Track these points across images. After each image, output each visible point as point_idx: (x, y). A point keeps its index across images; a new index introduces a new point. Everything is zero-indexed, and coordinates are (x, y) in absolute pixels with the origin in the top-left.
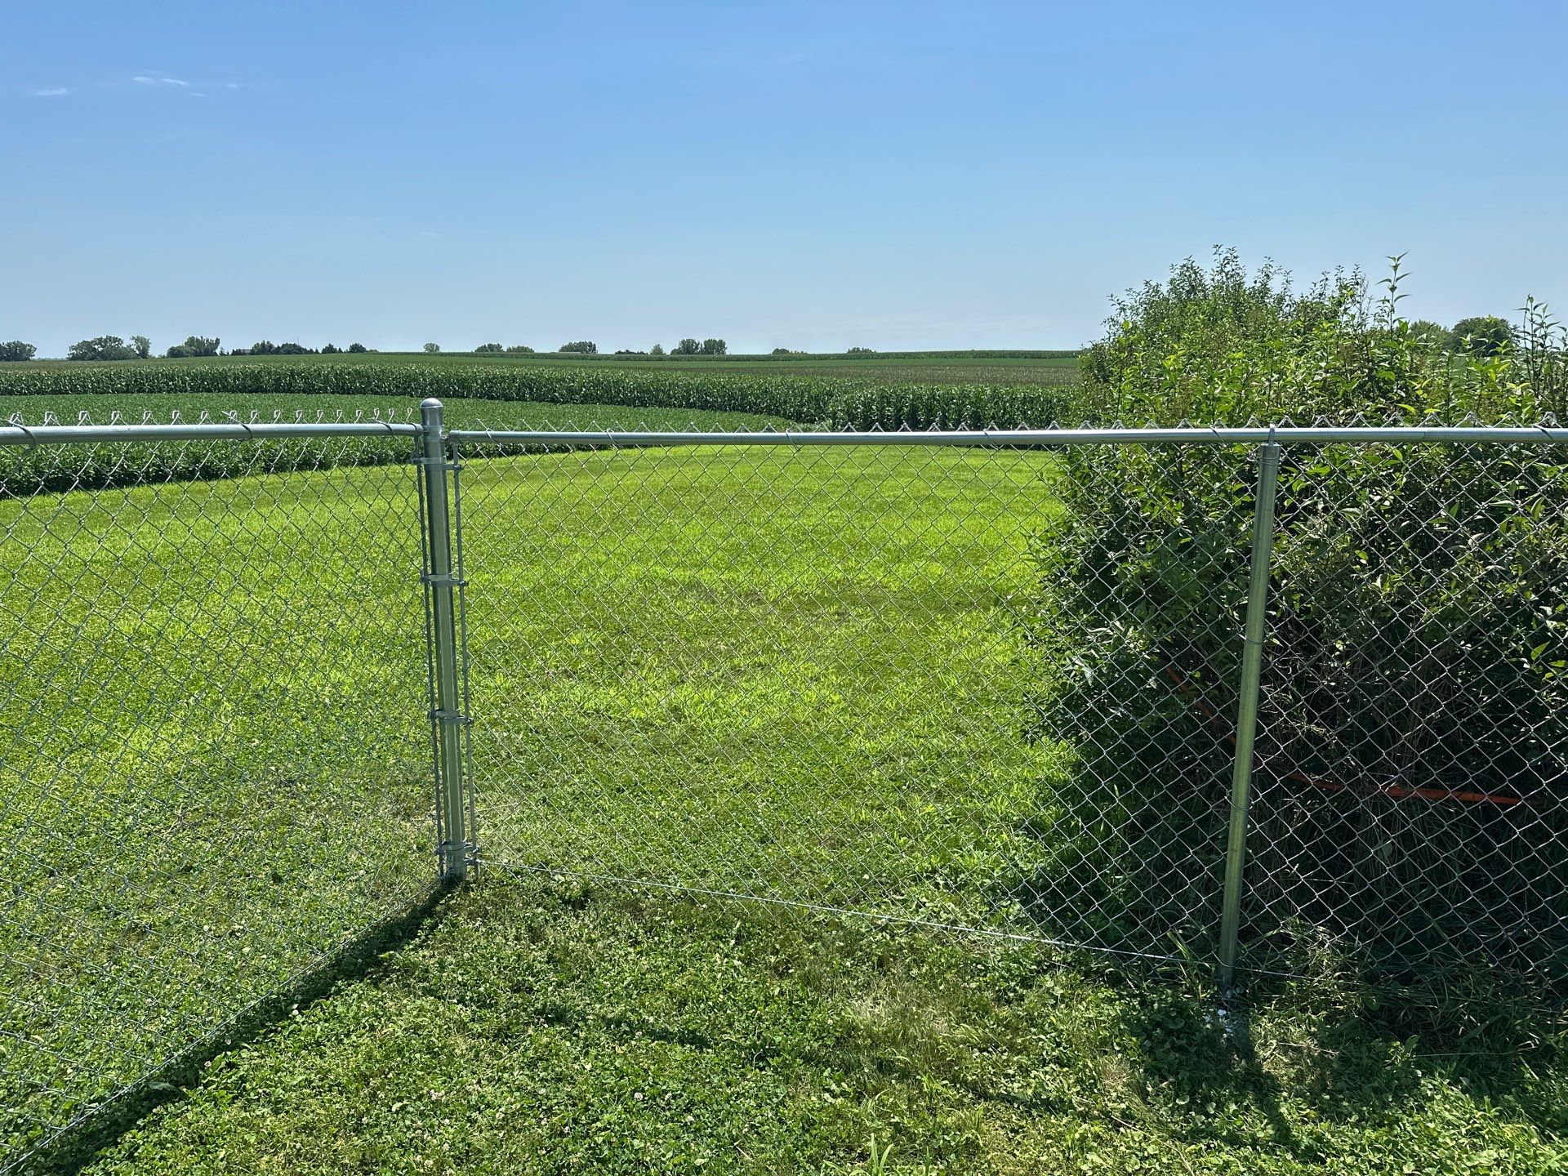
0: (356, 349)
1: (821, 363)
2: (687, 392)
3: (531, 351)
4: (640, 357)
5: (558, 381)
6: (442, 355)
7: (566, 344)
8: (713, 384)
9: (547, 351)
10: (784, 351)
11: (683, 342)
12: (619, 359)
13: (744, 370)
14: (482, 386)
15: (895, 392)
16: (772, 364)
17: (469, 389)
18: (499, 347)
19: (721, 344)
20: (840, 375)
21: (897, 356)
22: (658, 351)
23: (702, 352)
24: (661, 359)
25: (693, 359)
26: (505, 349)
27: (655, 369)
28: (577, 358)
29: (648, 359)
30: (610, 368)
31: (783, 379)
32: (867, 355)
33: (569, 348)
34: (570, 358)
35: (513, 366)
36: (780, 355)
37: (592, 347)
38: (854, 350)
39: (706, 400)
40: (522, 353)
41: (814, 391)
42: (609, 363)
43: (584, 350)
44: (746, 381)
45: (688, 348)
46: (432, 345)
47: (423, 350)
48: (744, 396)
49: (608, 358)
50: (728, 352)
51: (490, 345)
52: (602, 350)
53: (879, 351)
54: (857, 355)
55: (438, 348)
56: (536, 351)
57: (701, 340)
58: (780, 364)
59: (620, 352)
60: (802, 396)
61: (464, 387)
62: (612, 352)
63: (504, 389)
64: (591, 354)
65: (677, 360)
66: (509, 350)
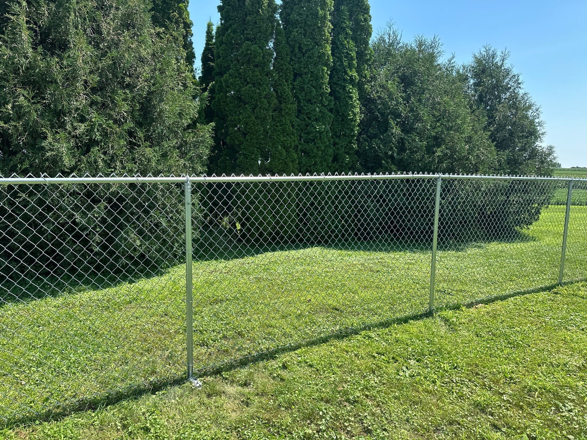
12: (574, 170)
42: (569, 172)
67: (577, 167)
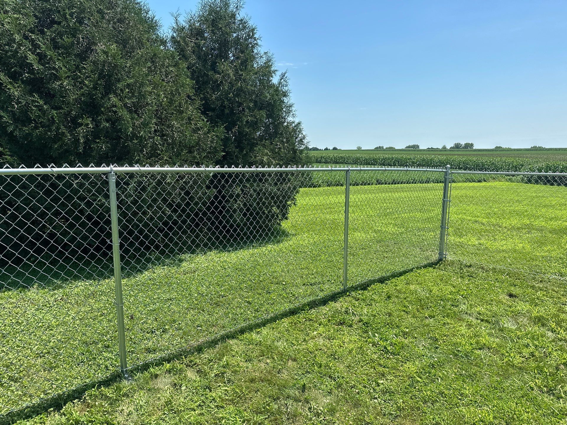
0: (335, 149)
1: (517, 152)
2: (459, 163)
3: (394, 148)
4: (437, 150)
5: (409, 159)
6: (363, 150)
7: (408, 145)
8: (470, 161)
9: (400, 148)
10: (500, 147)
11: (455, 144)
12: (429, 151)
13: (483, 155)
14: (381, 161)
15: (553, 165)
16: (495, 153)
17: (377, 162)
18: (383, 147)
19: (472, 145)
20: (527, 157)
21: (556, 149)
22: (444, 147)
23: (463, 148)
24: (446, 151)
25: (459, 151)
26: (385, 148)
27: (446, 155)
28: (412, 151)
29: (441, 151)
30: (429, 154)
31: (501, 159)
32: (541, 149)
33: (409, 147)
34: (410, 151)
35: (392, 154)
36: (498, 149)
37: (418, 146)
38: (534, 147)
39: (467, 167)
40: (391, 149)
41: (515, 164)
42: (424, 152)
43: (415, 148)
44: (484, 160)
45: (457, 146)
46: (359, 147)
47: (356, 149)
48: (483, 165)
49: (424, 150)
50: (474, 148)
51: (379, 147)
52: (421, 148)
53: (547, 147)
54: (535, 149)
55: (361, 148)
56: (396, 148)
57: (463, 143)
58: (498, 152)
59: (429, 148)
60: (509, 166)
61: (375, 162)
62: (425, 148)
63: (389, 162)
64: (417, 149)
65: (452, 151)
66: (386, 148)
67: (432, 148)
